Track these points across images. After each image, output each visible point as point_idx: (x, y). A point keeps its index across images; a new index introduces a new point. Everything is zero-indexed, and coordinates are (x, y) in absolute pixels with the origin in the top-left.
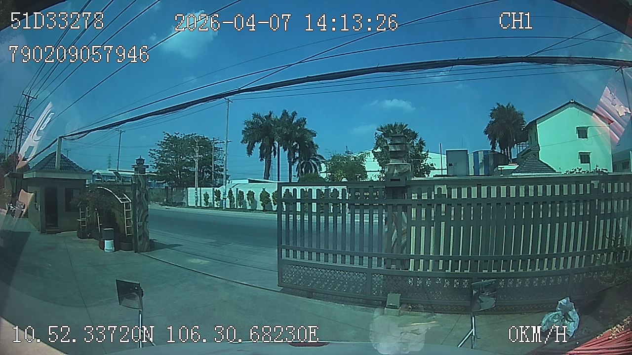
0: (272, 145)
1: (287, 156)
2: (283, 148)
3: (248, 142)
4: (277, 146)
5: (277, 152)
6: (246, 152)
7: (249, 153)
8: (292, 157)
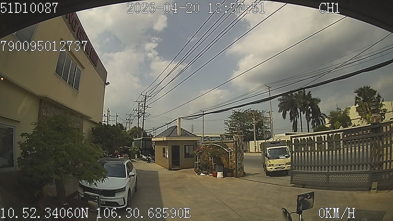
0: (296, 111)
1: (305, 117)
2: (303, 112)
3: (283, 111)
4: (299, 112)
5: (299, 115)
6: (282, 117)
7: (284, 118)
8: (308, 117)
